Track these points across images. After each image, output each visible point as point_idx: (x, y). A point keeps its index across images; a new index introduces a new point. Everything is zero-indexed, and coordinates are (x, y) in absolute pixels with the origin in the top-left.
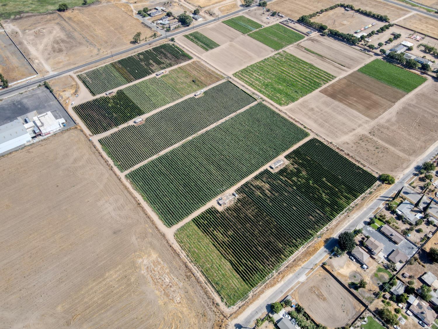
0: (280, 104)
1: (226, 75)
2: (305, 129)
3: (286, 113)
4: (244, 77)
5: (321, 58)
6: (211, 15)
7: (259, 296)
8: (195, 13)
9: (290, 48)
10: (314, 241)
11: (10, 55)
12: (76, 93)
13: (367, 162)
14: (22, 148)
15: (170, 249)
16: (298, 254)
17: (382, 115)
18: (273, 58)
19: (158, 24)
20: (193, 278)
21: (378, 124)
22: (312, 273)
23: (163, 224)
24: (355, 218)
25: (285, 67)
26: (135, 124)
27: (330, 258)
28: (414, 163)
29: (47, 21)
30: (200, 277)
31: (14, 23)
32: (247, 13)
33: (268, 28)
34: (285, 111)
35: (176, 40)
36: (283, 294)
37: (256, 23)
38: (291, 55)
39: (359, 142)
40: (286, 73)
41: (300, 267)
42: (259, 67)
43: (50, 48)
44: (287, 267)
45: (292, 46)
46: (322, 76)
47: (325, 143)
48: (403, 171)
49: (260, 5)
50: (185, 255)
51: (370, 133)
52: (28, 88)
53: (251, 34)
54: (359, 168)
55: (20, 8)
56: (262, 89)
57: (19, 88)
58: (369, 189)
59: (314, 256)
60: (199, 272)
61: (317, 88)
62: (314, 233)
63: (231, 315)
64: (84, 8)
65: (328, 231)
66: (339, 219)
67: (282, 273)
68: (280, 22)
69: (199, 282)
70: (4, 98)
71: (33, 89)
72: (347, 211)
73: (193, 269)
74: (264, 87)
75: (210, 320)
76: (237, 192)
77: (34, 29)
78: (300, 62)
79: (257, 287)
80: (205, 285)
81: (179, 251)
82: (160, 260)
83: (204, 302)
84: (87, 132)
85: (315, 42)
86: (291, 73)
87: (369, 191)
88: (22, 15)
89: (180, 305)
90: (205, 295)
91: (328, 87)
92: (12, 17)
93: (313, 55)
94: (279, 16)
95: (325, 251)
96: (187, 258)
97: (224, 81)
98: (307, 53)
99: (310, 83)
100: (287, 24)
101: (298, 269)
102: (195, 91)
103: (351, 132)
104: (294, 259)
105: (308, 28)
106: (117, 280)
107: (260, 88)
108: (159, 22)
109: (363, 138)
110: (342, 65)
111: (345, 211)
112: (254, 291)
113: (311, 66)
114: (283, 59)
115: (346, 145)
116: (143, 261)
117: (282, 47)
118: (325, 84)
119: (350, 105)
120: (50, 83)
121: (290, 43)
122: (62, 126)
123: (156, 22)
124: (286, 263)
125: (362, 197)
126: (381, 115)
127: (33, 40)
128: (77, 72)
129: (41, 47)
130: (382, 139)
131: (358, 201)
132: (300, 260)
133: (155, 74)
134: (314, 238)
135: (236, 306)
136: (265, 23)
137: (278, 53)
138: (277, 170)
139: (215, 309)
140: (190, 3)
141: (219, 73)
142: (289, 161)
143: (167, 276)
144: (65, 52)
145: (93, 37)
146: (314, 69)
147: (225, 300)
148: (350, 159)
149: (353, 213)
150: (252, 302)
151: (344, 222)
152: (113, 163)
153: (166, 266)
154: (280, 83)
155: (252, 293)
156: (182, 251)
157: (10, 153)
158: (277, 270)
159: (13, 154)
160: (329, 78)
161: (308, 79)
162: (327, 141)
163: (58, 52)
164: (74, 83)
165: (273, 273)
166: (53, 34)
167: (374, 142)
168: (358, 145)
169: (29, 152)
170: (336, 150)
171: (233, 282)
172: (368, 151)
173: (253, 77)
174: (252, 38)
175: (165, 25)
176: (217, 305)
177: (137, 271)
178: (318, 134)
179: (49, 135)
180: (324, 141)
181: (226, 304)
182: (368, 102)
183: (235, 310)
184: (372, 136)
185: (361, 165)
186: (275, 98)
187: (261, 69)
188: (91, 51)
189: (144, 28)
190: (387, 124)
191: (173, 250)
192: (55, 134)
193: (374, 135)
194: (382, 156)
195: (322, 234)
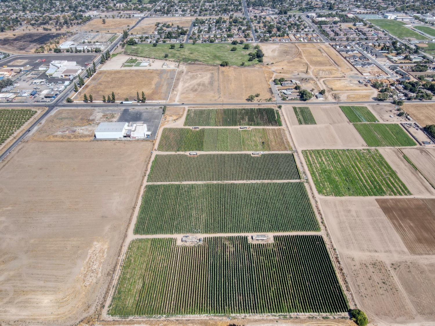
0: (320, 192)
1: (296, 149)
2: (320, 224)
3: (316, 202)
4: (311, 156)
5: (413, 170)
6: (335, 98)
7: (134, 324)
8: (322, 93)
9: (386, 150)
10: (221, 318)
11: (165, 84)
12: (175, 120)
13: (355, 288)
14: (115, 140)
15: (119, 248)
16: (197, 317)
17: (431, 256)
18: (358, 152)
19: (281, 92)
20: (110, 277)
21: (415, 261)
23: (133, 229)
25: (362, 164)
26: (189, 155)
28: (416, 324)
29: (207, 70)
30: (115, 280)
31: (187, 66)
32: (373, 106)
33: (382, 125)
34: (317, 199)
35: (282, 108)
37: (374, 116)
38: (381, 156)
39: (368, 265)
40: (357, 169)
42: (334, 154)
43: (191, 87)
44: (177, 320)
45: (391, 149)
46: (395, 187)
47: (328, 247)
48: (391, 322)
49: (394, 103)
50: (123, 258)
51: (392, 264)
52: (154, 107)
53: (357, 124)
54: (339, 288)
55: (198, 58)
56: (316, 173)
58: (328, 314)
60: (118, 275)
61: (375, 195)
62: (229, 312)
63: (103, 320)
64: (239, 68)
65: (244, 320)
66: (265, 318)
67: (168, 322)
68: (401, 124)
69: (110, 283)
70: (136, 108)
71: (155, 109)
72: (281, 317)
73: (117, 271)
74: (320, 171)
75: (89, 312)
76: (204, 239)
77: (195, 73)
78: (383, 165)
79: (140, 317)
80: (112, 287)
81: (123, 253)
82: (106, 250)
83: (99, 298)
84: (156, 146)
85: (424, 153)
86: (363, 171)
87: (327, 315)
88: (196, 62)
89: (84, 288)
90: (104, 294)
91: (392, 199)
92: (189, 62)
93: (407, 164)
94: (407, 117)
96: (121, 262)
97: (289, 152)
98: (402, 160)
99: (373, 187)
100: (407, 128)
102: (257, 150)
103: (370, 251)
104: (189, 319)
105: (430, 138)
106: (73, 245)
107: (315, 170)
108: (283, 91)
109: (378, 264)
110: (432, 186)
111: (279, 316)
112: (135, 317)
113: (393, 173)
114: (368, 156)
115: (349, 260)
116: (97, 244)
117: (378, 146)
118: (390, 195)
119: (399, 228)
120: (168, 108)
121: (393, 144)
122: (146, 136)
123: (280, 91)
124: (180, 317)
125: (312, 315)
126: (429, 254)
127: (188, 79)
128: (191, 107)
129: (187, 85)
130: (401, 278)
131: (303, 315)
132: (192, 323)
133: (240, 127)
134: (224, 315)
135: (113, 317)
136: (383, 119)
137: (368, 150)
138: (254, 242)
139: (99, 308)
140: (325, 84)
141: (291, 144)
142: (274, 242)
143: (98, 264)
144: (197, 92)
145: (225, 88)
146: (392, 177)
147: (111, 308)
149: (285, 323)
150: (125, 324)
151: (266, 323)
152: (149, 173)
153: (105, 256)
154: (340, 175)
155: (132, 318)
156: (124, 255)
157: (106, 140)
158: (168, 316)
159: (106, 142)
160: (402, 193)
161: (375, 183)
162: (332, 246)
163: (193, 91)
164: (181, 113)
165: (163, 316)
166: (202, 79)
167: (388, 275)
168: (363, 267)
169: (115, 144)
170: (333, 258)
171: (130, 299)
172: (370, 279)
173: (320, 159)
174: (354, 128)
175: (286, 94)
176: (103, 307)
177: (88, 248)
178: (330, 234)
179: (134, 139)
180: (329, 244)
181: (109, 311)
182: (426, 235)
183: (109, 320)
184: (391, 268)
185: (345, 287)
186: (321, 185)
187: (335, 156)
188: (213, 97)
189: (267, 92)
190: (426, 268)
191: (120, 250)
192: (138, 140)
193: (395, 269)
194: (382, 293)
195: (234, 318)
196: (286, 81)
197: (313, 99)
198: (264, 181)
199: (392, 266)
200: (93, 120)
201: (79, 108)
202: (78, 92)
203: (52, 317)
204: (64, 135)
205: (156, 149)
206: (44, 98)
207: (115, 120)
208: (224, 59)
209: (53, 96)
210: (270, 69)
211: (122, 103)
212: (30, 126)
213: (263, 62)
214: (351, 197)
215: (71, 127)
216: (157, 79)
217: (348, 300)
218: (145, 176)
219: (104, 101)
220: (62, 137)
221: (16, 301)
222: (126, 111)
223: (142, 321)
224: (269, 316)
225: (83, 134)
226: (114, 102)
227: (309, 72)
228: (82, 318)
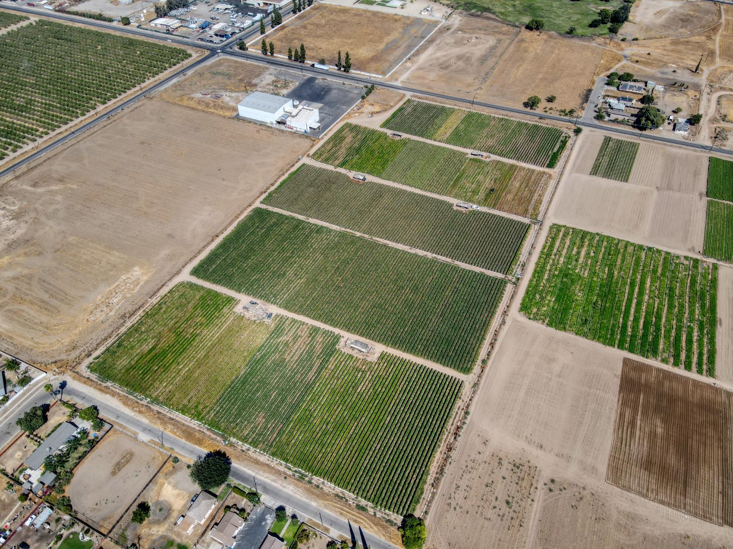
1: (544, 217)
2: (479, 362)
3: (504, 322)
4: (563, 240)
6: (716, 137)
7: (107, 393)
8: (694, 120)
10: (216, 437)
11: (403, 47)
14: (262, 124)
15: (159, 286)
16: (186, 421)
17: (646, 500)
19: (606, 103)
20: (122, 321)
21: (603, 495)
22: (156, 447)
23: (194, 266)
24: (285, 490)
25: (657, 284)
26: (352, 178)
27: (189, 467)
29: (496, 32)
30: (125, 327)
31: (464, 19)
34: (509, 320)
35: (581, 136)
36: (115, 420)
38: (714, 283)
39: (505, 462)
40: (637, 290)
41: (162, 429)
42: (613, 249)
43: (442, 60)
44: (159, 413)
46: (689, 350)
47: (459, 404)
50: (154, 302)
51: (553, 481)
52: (357, 83)
55: (493, 5)
56: (547, 272)
57: (353, 79)
58: (370, 504)
59: (187, 443)
60: (133, 323)
61: (631, 350)
63: (77, 373)
64: (560, 37)
65: (242, 453)
66: (272, 464)
67: (147, 410)
69: (118, 328)
70: (328, 79)
71: (356, 87)
72: (297, 474)
73: (135, 317)
74: (557, 273)
75: (69, 355)
77: (470, 33)
78: (703, 300)
79: (121, 387)
80: (115, 335)
81: (158, 295)
82: (142, 283)
83: (92, 342)
84: (313, 150)
86: (646, 297)
88: (485, 13)
89: (85, 322)
90: (101, 340)
91: (659, 370)
92: (473, 11)
95: (200, 457)
96: (149, 306)
97: (526, 220)
99: (641, 335)
101: (158, 427)
102: (469, 201)
103: (530, 442)
104: (175, 417)
106: (109, 262)
107: (548, 268)
108: (612, 101)
109: (525, 468)
111: (296, 471)
112: (115, 386)
113: (709, 323)
114: (684, 273)
115: (478, 441)
116: (137, 271)
118: (663, 361)
119: (625, 425)
120: (378, 90)
122: (308, 129)
123: (607, 98)
124: (165, 410)
125: (343, 494)
126: (645, 496)
127: (448, 44)
128: (416, 96)
129: (439, 54)
131: (330, 487)
132: (175, 425)
133: (473, 151)
134: (221, 434)
135: (90, 374)
137: (696, 260)
138: (345, 350)
139: (83, 354)
140: (719, 104)
141: (542, 208)
142: (376, 360)
143: (120, 298)
144: (446, 71)
145: (502, 72)
146: (701, 329)
147: (97, 360)
148: (438, 456)
149: (296, 485)
150: (97, 388)
152: (273, 189)
153: (135, 291)
154: (591, 290)
155: (110, 384)
156: (159, 298)
157: (250, 121)
159: (249, 124)
160: (694, 365)
161: (652, 329)
162: (468, 405)
163: (442, 68)
164: (392, 104)
165: (146, 399)
166: (474, 48)
167: (527, 494)
168: (492, 463)
169: (258, 131)
170: (452, 425)
171: (125, 360)
172: (487, 486)
173: (575, 249)
174: (705, 209)
175: (612, 109)
176: (89, 355)
177: (123, 272)
178: (481, 387)
179: (290, 130)
180: (465, 400)
181: (91, 363)
182: (672, 460)
183: (84, 375)
184: (544, 487)
185: (433, 478)
186: (538, 296)
187: (612, 253)
188: (469, 85)
189: (577, 98)
190: (615, 515)
191: (159, 290)
192: (295, 133)
193: (551, 490)
194: (489, 516)
195: (232, 445)
196: (635, 81)
197: (664, 131)
198: (439, 257)
199: (549, 482)
200: (255, 85)
201: (249, 62)
202: (264, 35)
203: (29, 342)
204: (203, 99)
205: (310, 155)
206: (214, 36)
207: (285, 92)
208: (542, 14)
209: (226, 35)
210: (622, 49)
211: (313, 65)
212: (171, 75)
213: (616, 33)
214: (578, 337)
215: (220, 89)
216: (397, 35)
217: (421, 501)
218: (265, 192)
219: (290, 57)
220: (199, 102)
221: (7, 308)
222: (311, 80)
223: (118, 394)
224: (281, 465)
225: (227, 103)
226: (303, 62)
227: (702, 70)
228: (58, 358)
